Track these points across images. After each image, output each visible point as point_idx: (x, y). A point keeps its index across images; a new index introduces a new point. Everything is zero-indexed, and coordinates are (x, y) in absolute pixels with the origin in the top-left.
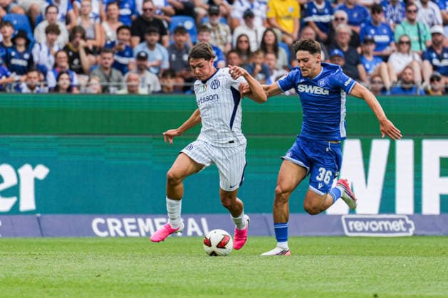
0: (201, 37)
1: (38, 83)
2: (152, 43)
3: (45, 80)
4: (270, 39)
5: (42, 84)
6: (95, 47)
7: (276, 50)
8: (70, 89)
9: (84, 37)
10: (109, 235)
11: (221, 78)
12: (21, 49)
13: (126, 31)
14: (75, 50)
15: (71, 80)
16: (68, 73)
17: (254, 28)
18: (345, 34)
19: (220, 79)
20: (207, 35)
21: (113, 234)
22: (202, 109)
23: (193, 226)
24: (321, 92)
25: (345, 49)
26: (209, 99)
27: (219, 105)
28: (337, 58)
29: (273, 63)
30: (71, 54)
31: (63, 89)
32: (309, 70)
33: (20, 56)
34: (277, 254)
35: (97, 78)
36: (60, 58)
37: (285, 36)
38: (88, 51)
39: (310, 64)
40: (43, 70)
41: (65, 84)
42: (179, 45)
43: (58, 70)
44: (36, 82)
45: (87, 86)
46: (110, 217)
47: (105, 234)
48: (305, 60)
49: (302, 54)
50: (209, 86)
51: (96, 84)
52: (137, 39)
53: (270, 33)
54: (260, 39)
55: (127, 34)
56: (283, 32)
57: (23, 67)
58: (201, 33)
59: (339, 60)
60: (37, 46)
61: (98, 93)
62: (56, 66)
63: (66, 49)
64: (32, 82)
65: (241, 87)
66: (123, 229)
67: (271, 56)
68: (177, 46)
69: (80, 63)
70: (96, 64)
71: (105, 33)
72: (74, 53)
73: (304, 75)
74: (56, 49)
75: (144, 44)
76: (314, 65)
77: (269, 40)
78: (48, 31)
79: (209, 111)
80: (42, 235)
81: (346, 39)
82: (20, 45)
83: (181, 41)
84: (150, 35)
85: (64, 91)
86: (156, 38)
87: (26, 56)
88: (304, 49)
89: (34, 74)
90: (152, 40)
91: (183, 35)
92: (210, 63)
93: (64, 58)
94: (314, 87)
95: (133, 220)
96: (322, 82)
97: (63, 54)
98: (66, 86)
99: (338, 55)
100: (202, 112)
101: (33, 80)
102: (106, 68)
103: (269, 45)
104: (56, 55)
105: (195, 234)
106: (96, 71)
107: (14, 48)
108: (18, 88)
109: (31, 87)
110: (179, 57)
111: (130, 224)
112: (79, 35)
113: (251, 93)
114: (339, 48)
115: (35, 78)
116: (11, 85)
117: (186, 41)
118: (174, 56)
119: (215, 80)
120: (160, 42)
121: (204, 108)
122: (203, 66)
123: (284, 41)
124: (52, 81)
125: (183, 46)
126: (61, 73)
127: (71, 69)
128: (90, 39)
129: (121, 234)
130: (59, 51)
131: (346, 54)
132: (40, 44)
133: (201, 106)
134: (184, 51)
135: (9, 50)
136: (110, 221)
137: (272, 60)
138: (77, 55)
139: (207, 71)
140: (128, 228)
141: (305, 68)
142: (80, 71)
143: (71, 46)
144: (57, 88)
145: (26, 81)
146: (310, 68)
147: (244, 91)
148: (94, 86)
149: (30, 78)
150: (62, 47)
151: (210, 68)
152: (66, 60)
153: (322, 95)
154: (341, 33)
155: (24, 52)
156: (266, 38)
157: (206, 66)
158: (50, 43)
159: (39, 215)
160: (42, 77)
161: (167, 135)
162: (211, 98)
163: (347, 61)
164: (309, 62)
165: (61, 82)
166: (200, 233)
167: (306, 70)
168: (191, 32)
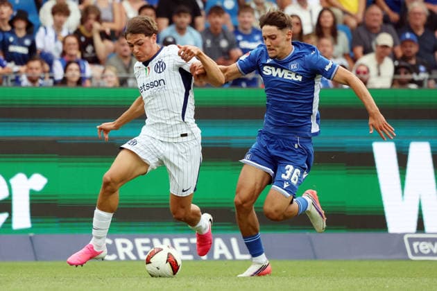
0: (242, 19)
1: (42, 76)
2: (182, 26)
3: (51, 70)
4: (328, 20)
5: (47, 75)
6: (113, 32)
7: (334, 34)
8: (80, 82)
9: (98, 19)
10: (118, 259)
11: (167, 58)
12: (21, 33)
13: (150, 11)
14: (88, 35)
15: (82, 71)
16: (78, 63)
17: (308, 8)
18: (419, 14)
19: (166, 61)
20: (249, 17)
21: (122, 257)
22: (146, 98)
23: (220, 248)
24: (293, 77)
25: (420, 32)
26: (154, 85)
27: (167, 92)
28: (408, 44)
29: (329, 49)
30: (83, 39)
31: (72, 82)
32: (277, 49)
33: (20, 42)
34: (252, 275)
35: (114, 69)
36: (70, 44)
37: (347, 17)
38: (104, 35)
39: (278, 43)
40: (47, 59)
41: (74, 75)
42: (216, 29)
43: (67, 58)
44: (38, 73)
45: (102, 78)
46: (119, 237)
47: (113, 257)
48: (272, 37)
49: (269, 30)
50: (152, 69)
51: (111, 76)
52: (164, 21)
53: (327, 14)
54: (315, 20)
55: (151, 16)
56: (345, 12)
57: (23, 55)
58: (242, 14)
59: (411, 46)
60: (42, 30)
61: (114, 87)
62: (64, 54)
63: (77, 33)
64: (33, 73)
65: (193, 68)
66: (135, 251)
67: (327, 41)
68: (212, 30)
69: (94, 51)
70: (114, 51)
71: (126, 14)
72: (86, 38)
73: (270, 55)
74: (64, 33)
75: (173, 27)
76: (283, 44)
77: (326, 22)
78: (55, 11)
79: (156, 101)
80: (36, 259)
81: (421, 21)
82: (20, 29)
83: (217, 23)
84: (179, 16)
85: (74, 85)
86: (186, 19)
87: (27, 42)
88: (271, 24)
89: (35, 64)
90: (182, 23)
91: (220, 16)
92: (152, 40)
93: (74, 44)
94: (284, 71)
95: (147, 241)
96: (294, 66)
97: (73, 40)
98: (76, 79)
99: (409, 40)
100: (146, 102)
101: (35, 71)
102: (125, 57)
103: (326, 28)
104: (64, 42)
105: (222, 257)
106: (113, 60)
107: (12, 32)
108: (17, 81)
109: (33, 80)
110: (216, 42)
111: (143, 245)
112: (92, 16)
113: (205, 74)
114: (412, 31)
115: (37, 69)
116: (7, 77)
117: (224, 23)
118: (209, 42)
119: (159, 62)
120: (193, 24)
121: (149, 97)
122: (143, 43)
123: (345, 23)
124: (59, 72)
125: (219, 31)
126: (69, 63)
127: (83, 58)
128: (107, 21)
129: (133, 257)
130: (69, 35)
131: (420, 39)
132: (45, 28)
133: (145, 94)
134: (222, 36)
135: (7, 35)
136: (119, 242)
137: (327, 46)
138: (90, 41)
139: (147, 50)
140: (141, 250)
141: (272, 47)
142: (95, 60)
143: (83, 29)
144: (64, 81)
145: (26, 71)
146: (278, 47)
147: (197, 73)
148: (109, 79)
149: (31, 69)
150: (72, 31)
151: (151, 46)
152: (77, 46)
153: (293, 80)
154: (415, 13)
155: (25, 38)
156: (322, 20)
157: (147, 44)
158: (58, 27)
159: (31, 234)
160: (47, 67)
161: (101, 129)
162: (156, 84)
163: (421, 47)
164: (277, 40)
165: (69, 74)
166: (229, 256)
167: (273, 50)
168: (231, 12)
